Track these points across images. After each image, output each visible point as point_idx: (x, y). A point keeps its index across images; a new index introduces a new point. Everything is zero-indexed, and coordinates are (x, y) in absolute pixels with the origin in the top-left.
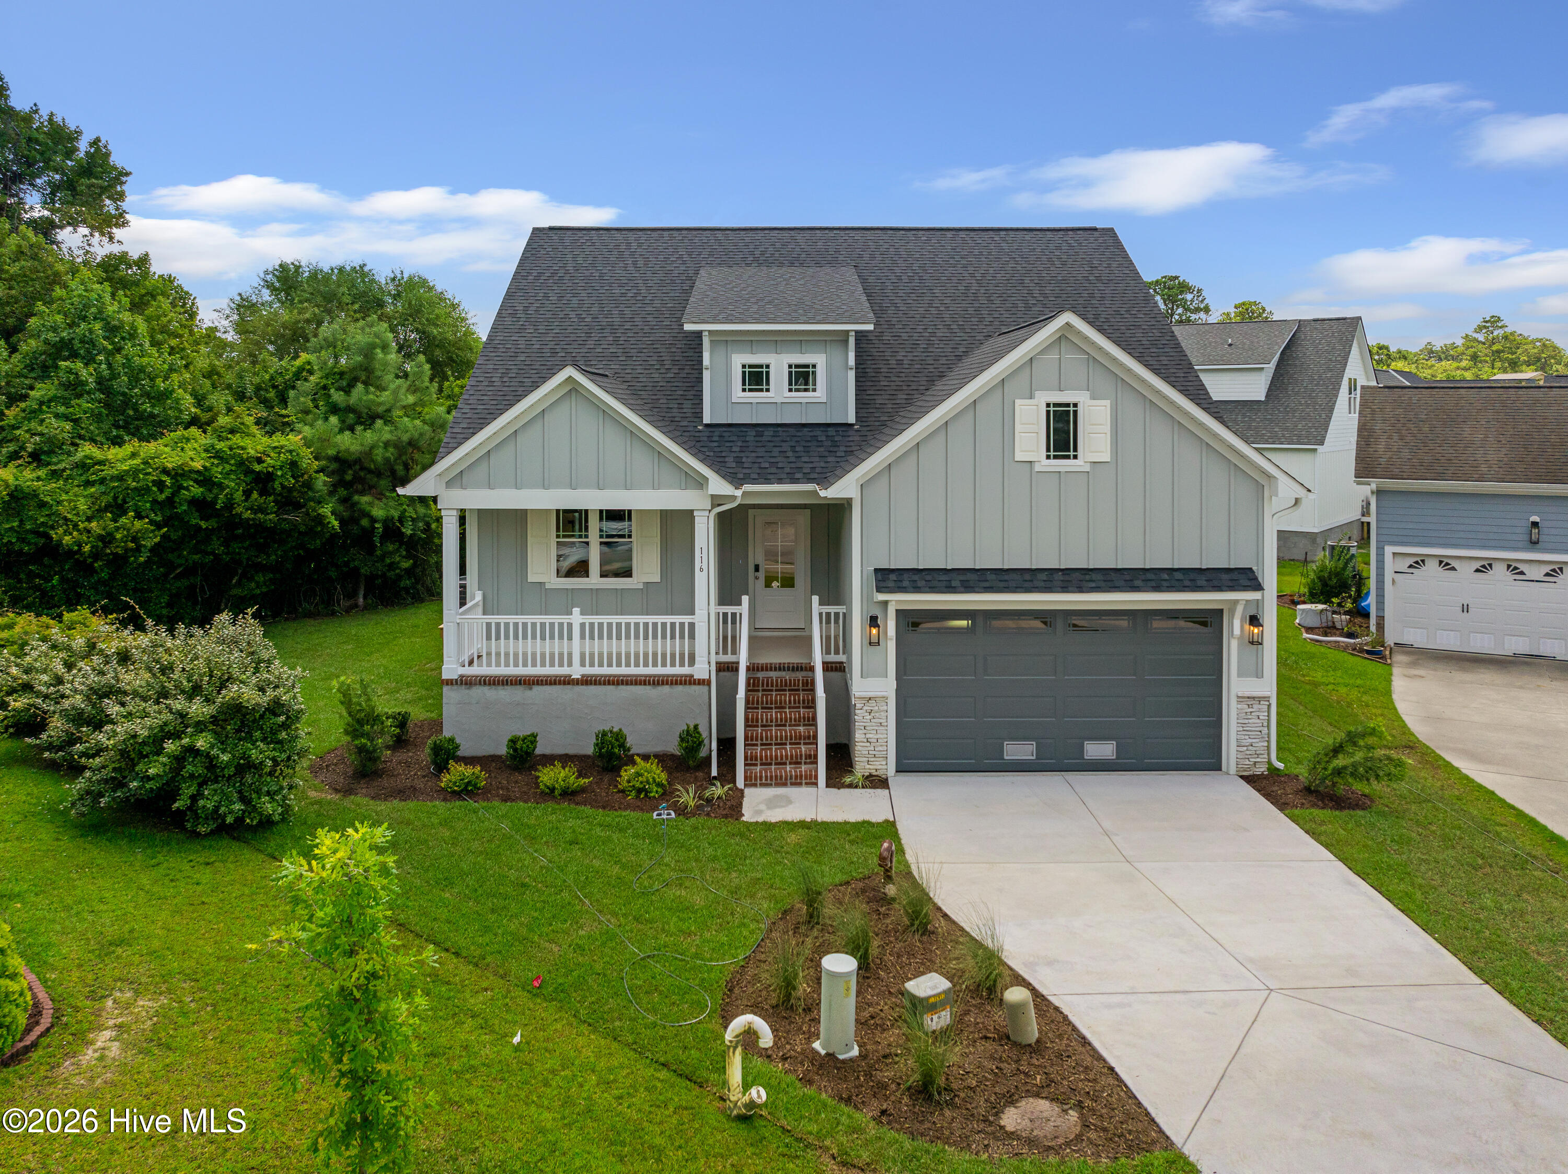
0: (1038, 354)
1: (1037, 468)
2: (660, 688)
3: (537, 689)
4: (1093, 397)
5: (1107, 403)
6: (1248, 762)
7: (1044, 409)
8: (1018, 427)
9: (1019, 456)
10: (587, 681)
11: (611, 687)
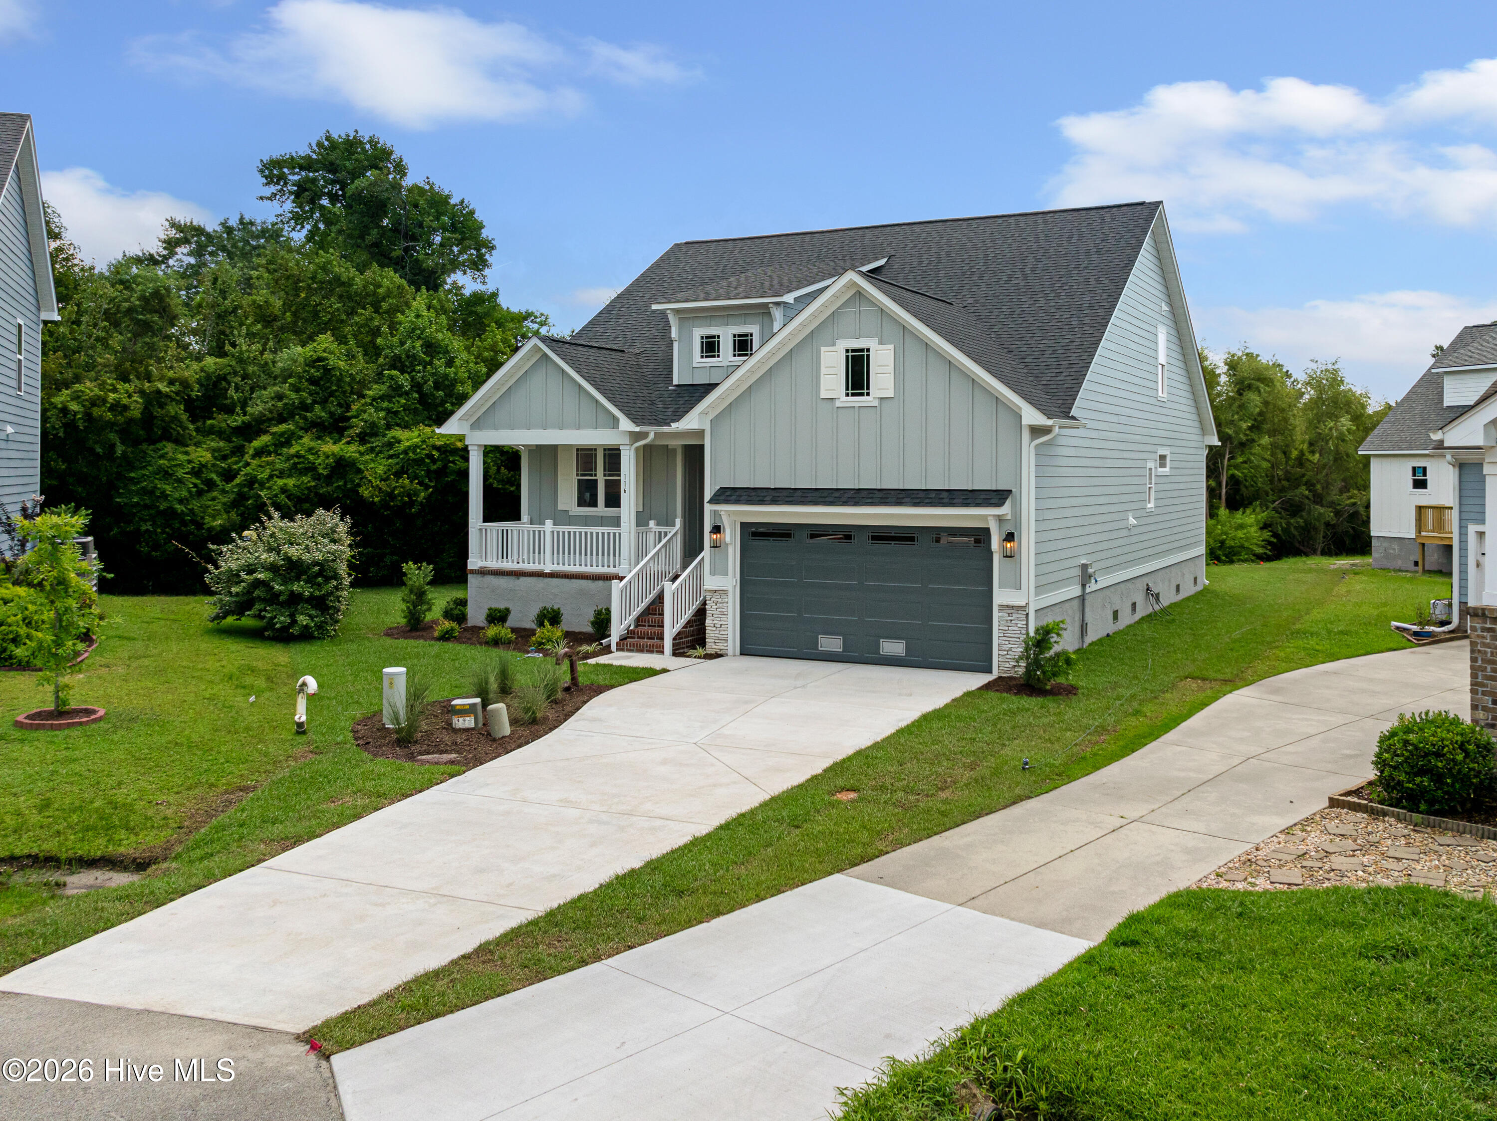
0: (839, 308)
1: (838, 404)
2: (597, 582)
3: (523, 579)
4: (881, 343)
5: (891, 347)
6: (1007, 665)
7: (844, 354)
8: (823, 370)
9: (824, 394)
10: (553, 575)
11: (567, 580)
